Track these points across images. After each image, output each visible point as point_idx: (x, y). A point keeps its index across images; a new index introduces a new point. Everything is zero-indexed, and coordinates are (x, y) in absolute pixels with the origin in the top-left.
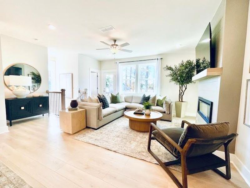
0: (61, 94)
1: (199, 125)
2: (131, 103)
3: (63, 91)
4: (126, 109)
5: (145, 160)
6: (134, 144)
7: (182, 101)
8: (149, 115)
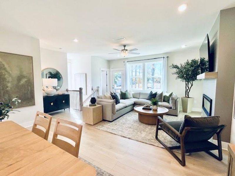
0: (79, 92)
1: (194, 118)
2: (139, 99)
3: (81, 89)
4: (135, 104)
5: (154, 145)
6: (144, 134)
7: (188, 97)
8: (156, 110)
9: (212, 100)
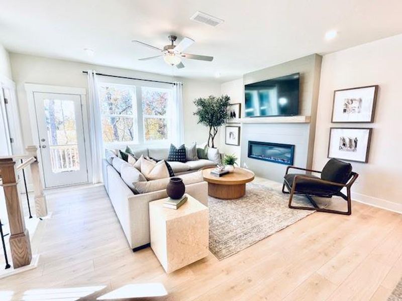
9: (294, 146)
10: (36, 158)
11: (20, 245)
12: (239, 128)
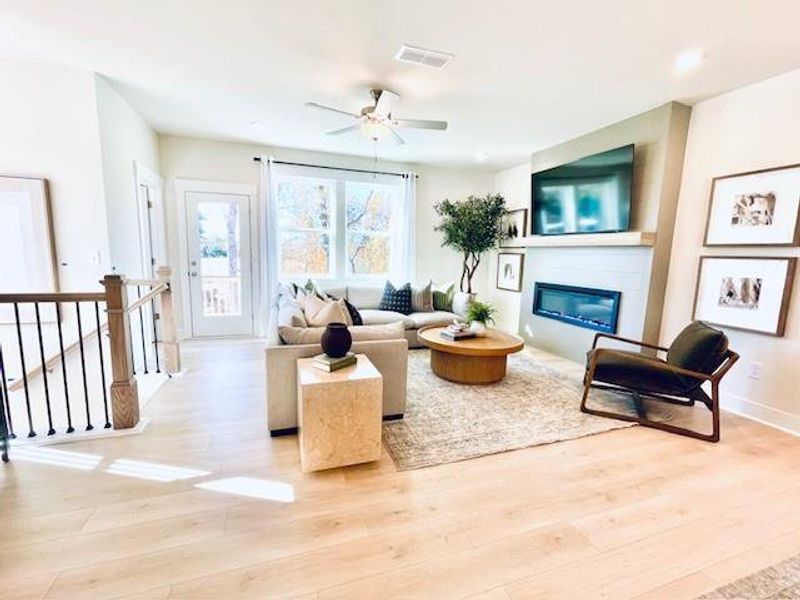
9: (620, 293)
10: (168, 284)
11: (123, 398)
12: (523, 255)
